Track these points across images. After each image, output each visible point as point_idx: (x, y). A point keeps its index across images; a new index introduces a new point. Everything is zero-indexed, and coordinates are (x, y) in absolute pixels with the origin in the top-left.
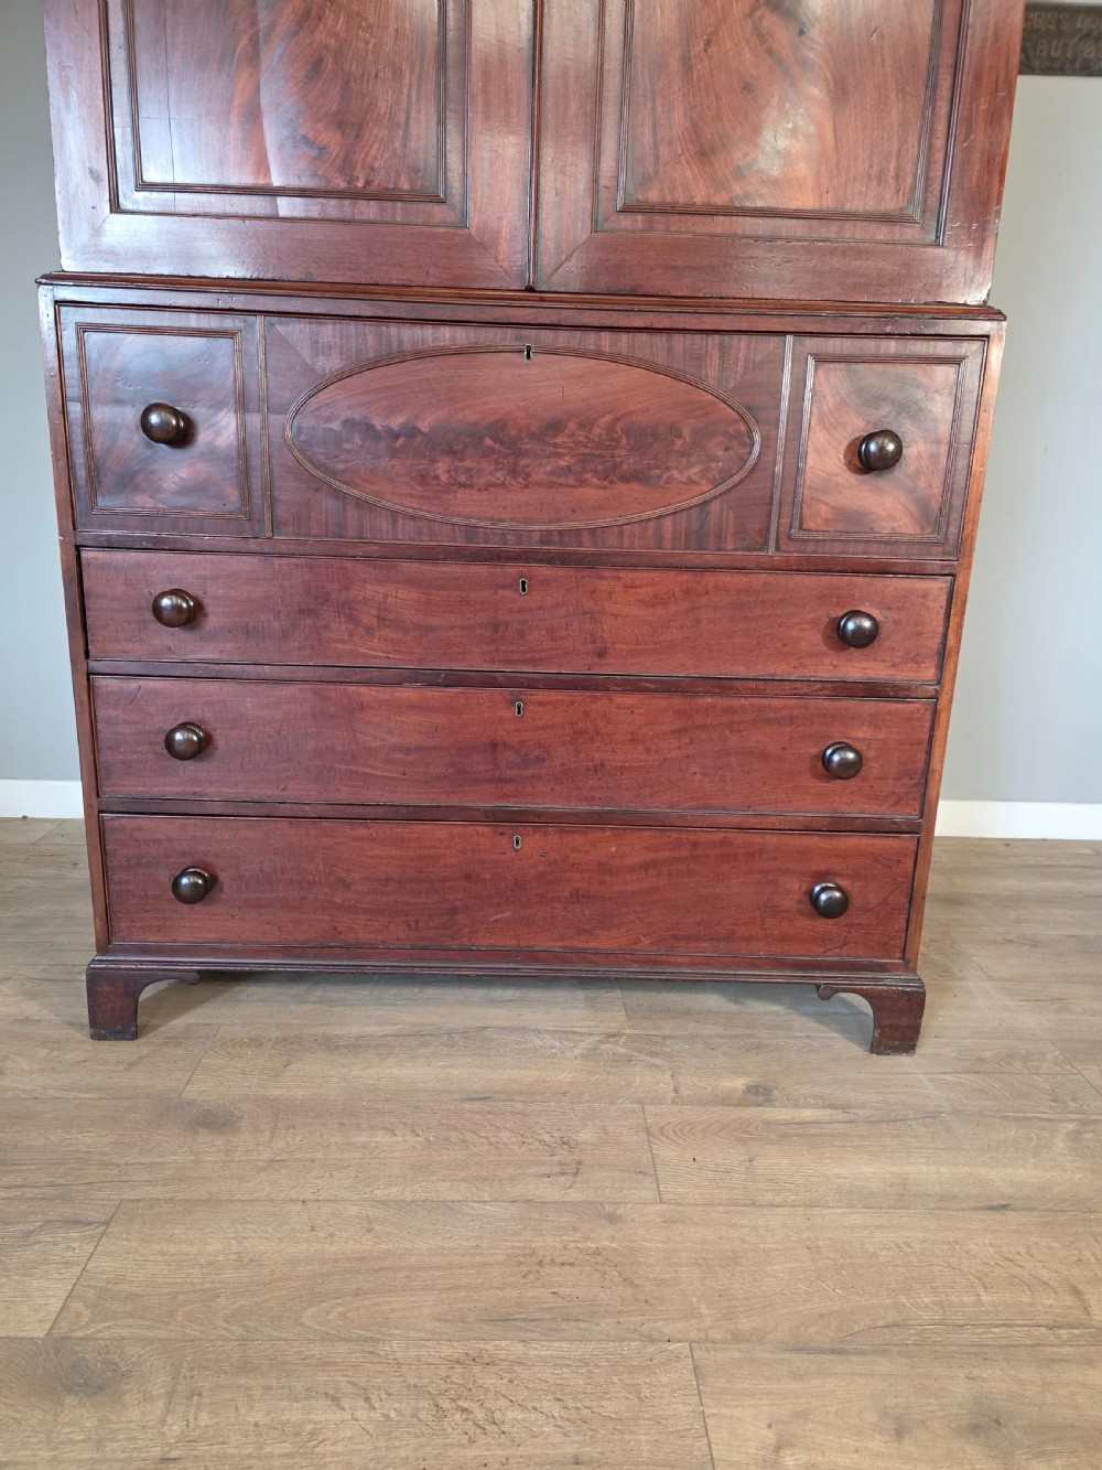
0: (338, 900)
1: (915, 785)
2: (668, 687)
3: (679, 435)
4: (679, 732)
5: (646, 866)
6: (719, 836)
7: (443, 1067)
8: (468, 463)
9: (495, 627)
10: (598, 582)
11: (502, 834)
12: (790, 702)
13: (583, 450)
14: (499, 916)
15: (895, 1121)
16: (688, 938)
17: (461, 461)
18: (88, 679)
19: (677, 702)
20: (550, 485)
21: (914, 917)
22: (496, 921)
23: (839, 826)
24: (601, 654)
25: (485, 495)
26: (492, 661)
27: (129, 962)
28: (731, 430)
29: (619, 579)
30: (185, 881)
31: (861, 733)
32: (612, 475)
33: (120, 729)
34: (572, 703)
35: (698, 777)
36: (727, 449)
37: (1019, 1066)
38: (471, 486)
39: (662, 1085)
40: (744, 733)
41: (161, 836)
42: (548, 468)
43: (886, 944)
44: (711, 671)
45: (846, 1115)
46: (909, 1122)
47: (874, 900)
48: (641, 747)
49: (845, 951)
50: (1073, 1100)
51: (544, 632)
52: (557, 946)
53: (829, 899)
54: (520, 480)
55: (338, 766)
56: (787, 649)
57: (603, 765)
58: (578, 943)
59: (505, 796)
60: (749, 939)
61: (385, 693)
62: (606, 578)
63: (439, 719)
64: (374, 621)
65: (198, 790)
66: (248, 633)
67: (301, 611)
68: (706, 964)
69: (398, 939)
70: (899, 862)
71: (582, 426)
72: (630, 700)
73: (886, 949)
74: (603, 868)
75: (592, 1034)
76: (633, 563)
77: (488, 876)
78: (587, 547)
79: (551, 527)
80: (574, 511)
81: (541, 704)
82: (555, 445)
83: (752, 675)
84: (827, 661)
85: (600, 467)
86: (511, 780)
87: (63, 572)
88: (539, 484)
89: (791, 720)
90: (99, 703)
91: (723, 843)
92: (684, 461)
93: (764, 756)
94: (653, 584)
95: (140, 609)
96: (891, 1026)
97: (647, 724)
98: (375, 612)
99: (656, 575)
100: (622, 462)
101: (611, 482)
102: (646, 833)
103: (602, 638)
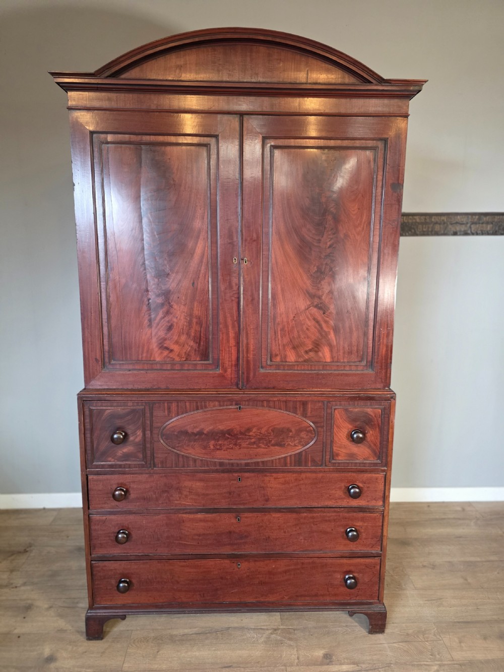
0: (175, 588)
1: (378, 541)
2: (291, 510)
3: (291, 431)
4: (296, 525)
5: (285, 572)
6: (311, 560)
7: (215, 650)
8: (220, 442)
9: (230, 493)
10: (265, 478)
11: (234, 563)
12: (333, 514)
13: (259, 437)
14: (233, 591)
15: (375, 669)
16: (301, 596)
17: (218, 442)
18: (89, 517)
19: (294, 515)
20: (248, 448)
21: (381, 585)
22: (232, 593)
23: (352, 556)
24: (267, 500)
25: (226, 452)
26: (229, 504)
27: (102, 613)
28: (308, 429)
29: (272, 476)
30: (121, 585)
31: (359, 524)
32: (268, 443)
33: (99, 532)
34: (257, 517)
35: (303, 541)
36: (307, 435)
37: (421, 637)
38: (221, 449)
39: (293, 656)
40: (318, 525)
41: (111, 568)
42: (247, 443)
43: (372, 595)
44: (305, 505)
45: (357, 667)
46: (380, 669)
47: (366, 580)
48: (282, 531)
49: (358, 598)
50: (438, 654)
51: (247, 494)
52: (254, 601)
53: (350, 583)
54: (238, 447)
55: (175, 542)
56: (331, 497)
57: (269, 537)
58: (262, 599)
59: (235, 550)
60: (323, 595)
61: (192, 516)
62: (268, 476)
63: (210, 524)
64: (188, 493)
65: (126, 552)
66: (144, 499)
67: (163, 491)
68: (308, 605)
69: (197, 600)
70: (375, 567)
71: (258, 429)
72: (278, 515)
73: (372, 597)
74: (270, 573)
75: (267, 629)
76: (277, 471)
77: (229, 578)
78: (261, 467)
79: (249, 461)
80: (256, 456)
81: (246, 517)
82: (249, 436)
83: (320, 506)
84: (345, 501)
85: (265, 442)
86: (236, 544)
87: (82, 483)
88: (244, 448)
89: (334, 520)
90: (92, 524)
91: (313, 563)
92: (293, 439)
93: (326, 533)
94: (284, 477)
95: (108, 493)
96: (375, 624)
97: (284, 523)
98: (188, 490)
99: (285, 475)
100: (272, 440)
101: (268, 446)
102: (285, 561)
103: (267, 495)
